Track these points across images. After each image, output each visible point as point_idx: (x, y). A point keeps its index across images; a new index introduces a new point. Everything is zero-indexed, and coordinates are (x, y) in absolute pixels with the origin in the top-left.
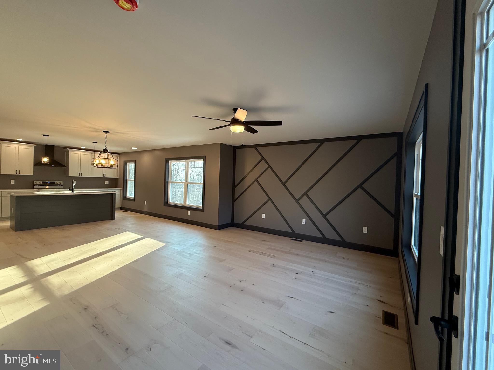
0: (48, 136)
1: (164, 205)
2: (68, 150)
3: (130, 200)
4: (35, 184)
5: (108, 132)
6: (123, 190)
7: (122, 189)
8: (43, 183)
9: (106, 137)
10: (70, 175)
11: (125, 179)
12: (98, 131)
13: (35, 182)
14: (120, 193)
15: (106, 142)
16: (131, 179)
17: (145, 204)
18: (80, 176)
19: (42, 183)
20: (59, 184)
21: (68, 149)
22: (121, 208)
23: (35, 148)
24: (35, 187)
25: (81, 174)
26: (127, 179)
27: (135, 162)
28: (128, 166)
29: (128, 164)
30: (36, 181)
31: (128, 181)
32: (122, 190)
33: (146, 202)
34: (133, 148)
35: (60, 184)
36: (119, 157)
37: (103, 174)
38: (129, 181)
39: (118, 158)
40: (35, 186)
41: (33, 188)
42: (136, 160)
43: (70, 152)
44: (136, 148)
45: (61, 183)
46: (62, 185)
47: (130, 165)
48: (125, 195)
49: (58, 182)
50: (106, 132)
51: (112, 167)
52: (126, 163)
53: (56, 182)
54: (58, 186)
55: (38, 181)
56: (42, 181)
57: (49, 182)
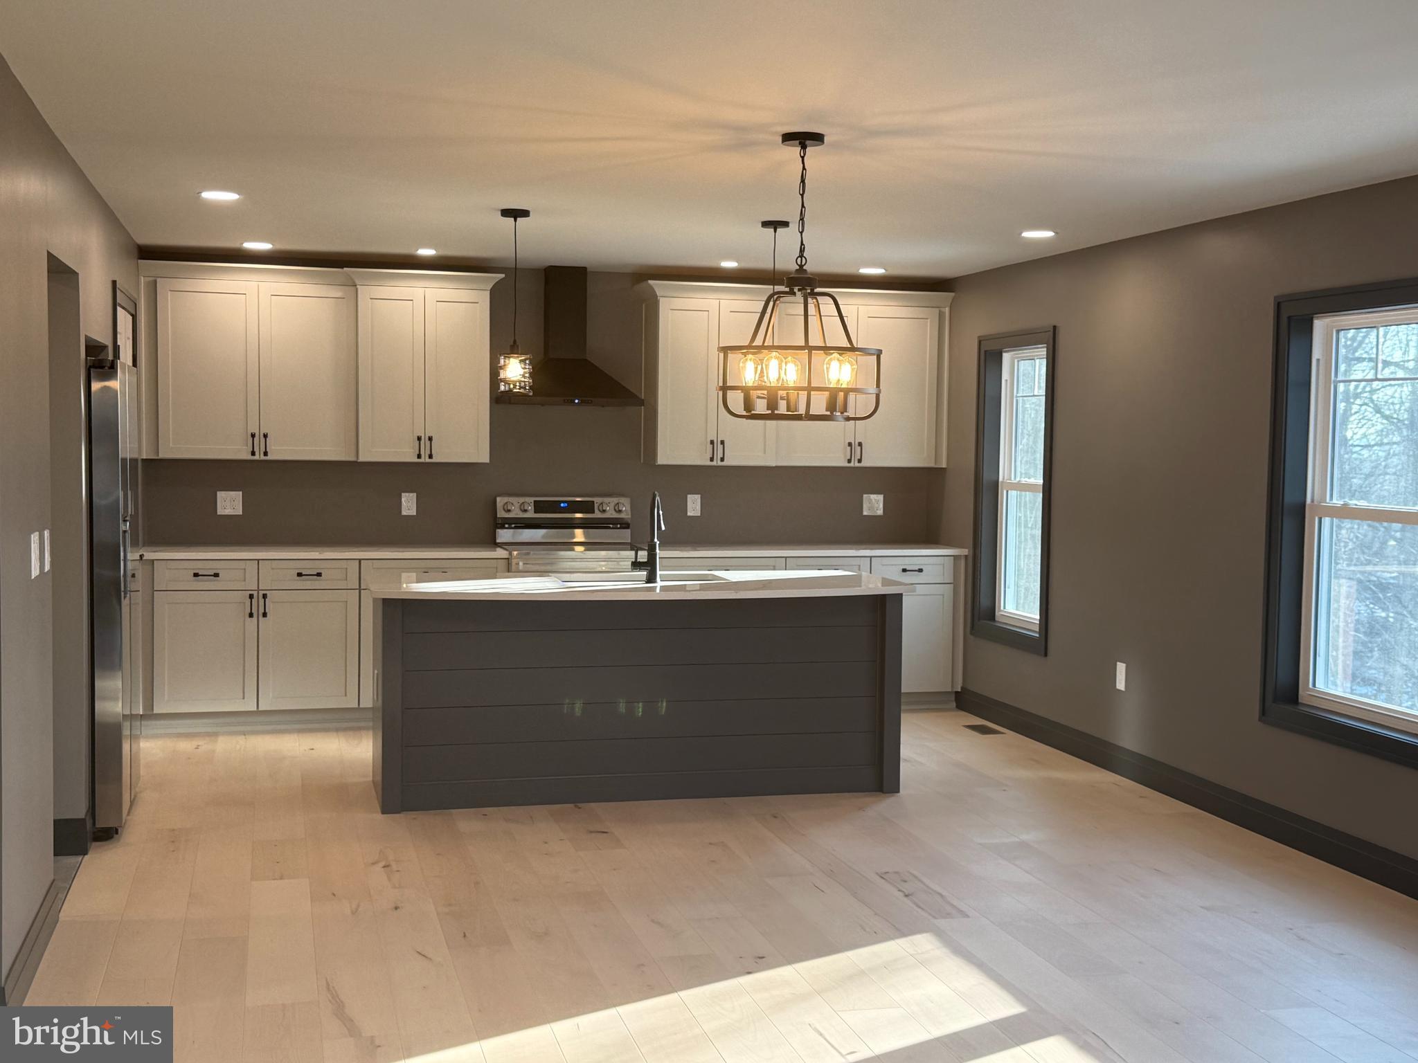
0: (525, 213)
1: (1263, 712)
2: (651, 288)
3: (1013, 638)
4: (501, 514)
5: (817, 138)
6: (970, 560)
7: (965, 552)
8: (539, 507)
9: (803, 181)
10: (666, 456)
11: (987, 476)
12: (753, 144)
13: (500, 501)
14: (955, 583)
15: (802, 219)
16: (1024, 480)
17: (1121, 685)
18: (714, 463)
19: (531, 508)
20: (610, 514)
21: (651, 282)
22: (957, 692)
23: (496, 295)
24: (504, 535)
25: (720, 447)
26: (1001, 479)
27: (1052, 342)
28: (1005, 375)
29: (1006, 357)
30: (506, 499)
31: (1003, 494)
32: (966, 556)
33: (1121, 668)
34: (1029, 234)
35: (616, 515)
36: (947, 310)
37: (850, 444)
38: (1013, 493)
39: (941, 315)
40: (503, 527)
41: (494, 544)
42: (1055, 327)
43: (662, 300)
44: (1048, 234)
45: (620, 511)
46: (625, 525)
47: (1024, 366)
48: (984, 601)
49: (606, 500)
50: (804, 139)
51: (845, 409)
52: (990, 360)
53: (596, 506)
54: (609, 528)
55: (515, 500)
56: (532, 500)
57: (566, 505)
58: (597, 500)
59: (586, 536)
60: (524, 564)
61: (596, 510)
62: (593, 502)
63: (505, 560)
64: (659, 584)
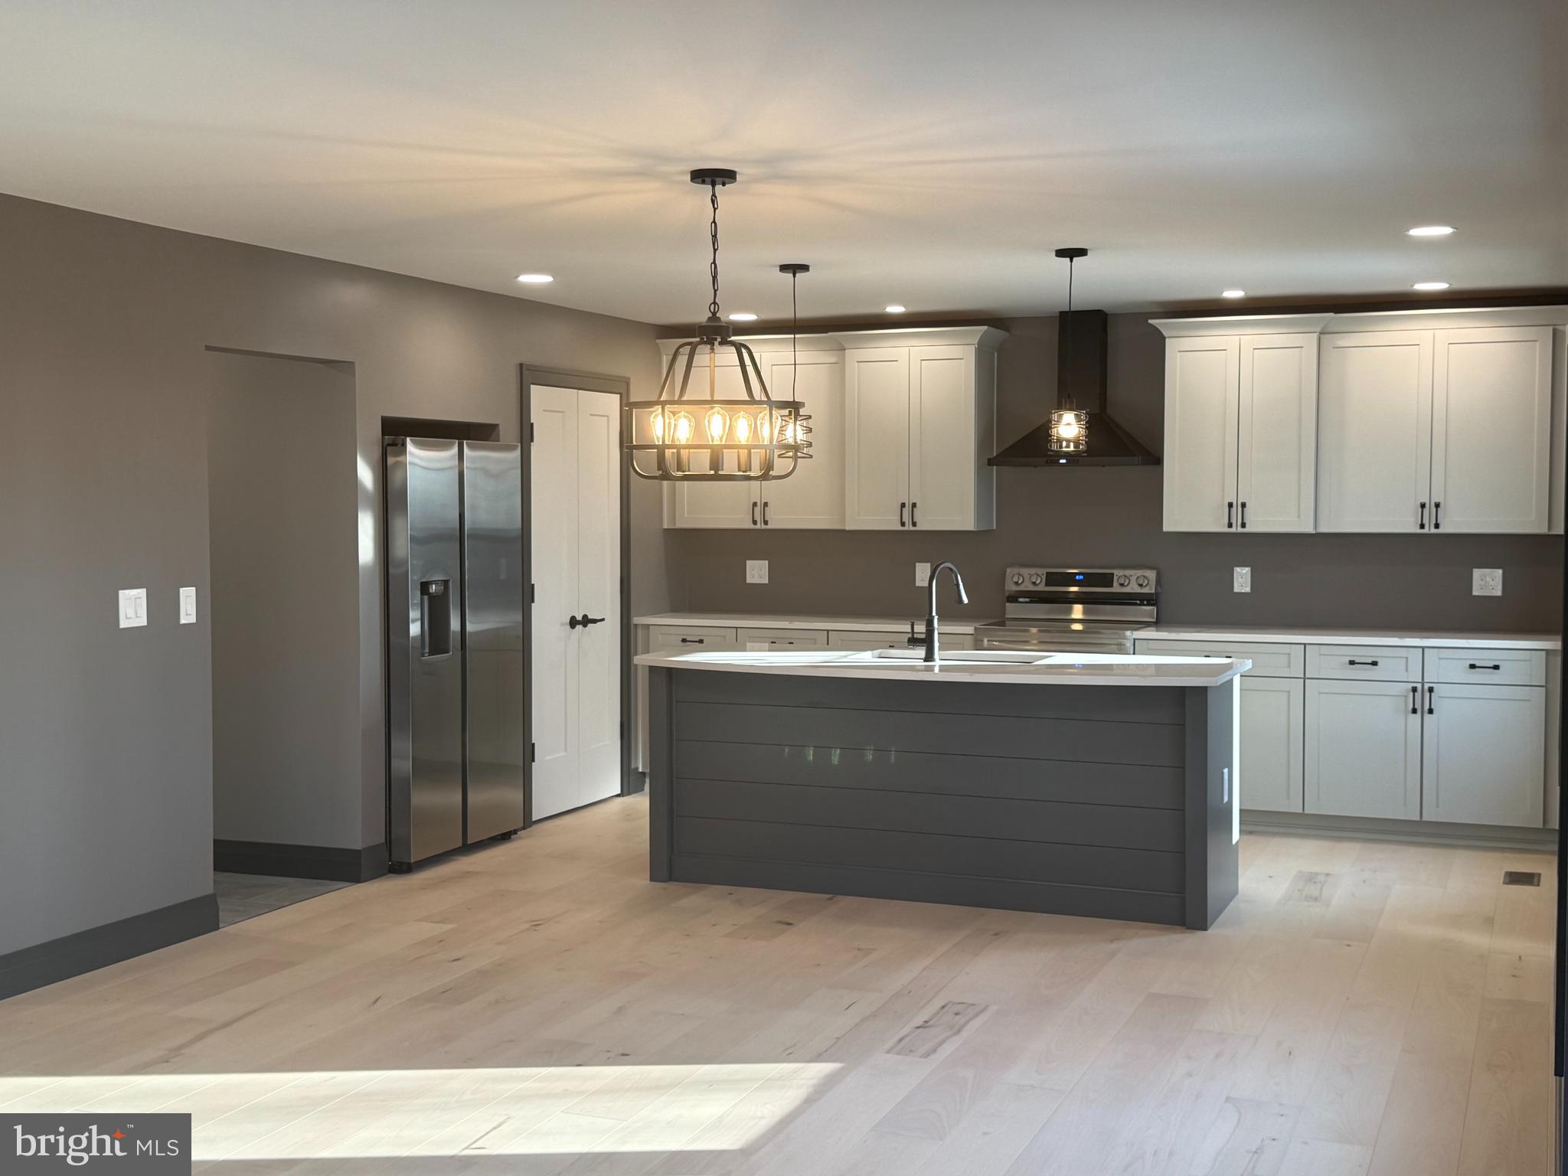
0: (804, 268)
2: (1157, 328)
4: (1009, 586)
8: (1049, 580)
10: (1173, 522)
13: (1007, 573)
14: (1547, 686)
18: (1233, 530)
19: (1042, 580)
20: (1133, 588)
25: (1241, 511)
30: (1012, 570)
35: (1139, 590)
37: (1423, 505)
40: (1012, 601)
43: (1168, 343)
45: (1144, 586)
46: (1150, 601)
49: (1126, 573)
50: (712, 177)
53: (1115, 578)
54: (1136, 604)
55: (1025, 571)
56: (1044, 571)
57: (1081, 577)
58: (1117, 573)
59: (1085, 612)
60: (988, 641)
61: (1115, 584)
62: (1113, 574)
63: (970, 636)
64: (937, 663)
